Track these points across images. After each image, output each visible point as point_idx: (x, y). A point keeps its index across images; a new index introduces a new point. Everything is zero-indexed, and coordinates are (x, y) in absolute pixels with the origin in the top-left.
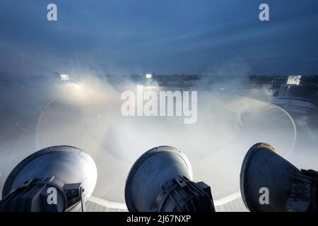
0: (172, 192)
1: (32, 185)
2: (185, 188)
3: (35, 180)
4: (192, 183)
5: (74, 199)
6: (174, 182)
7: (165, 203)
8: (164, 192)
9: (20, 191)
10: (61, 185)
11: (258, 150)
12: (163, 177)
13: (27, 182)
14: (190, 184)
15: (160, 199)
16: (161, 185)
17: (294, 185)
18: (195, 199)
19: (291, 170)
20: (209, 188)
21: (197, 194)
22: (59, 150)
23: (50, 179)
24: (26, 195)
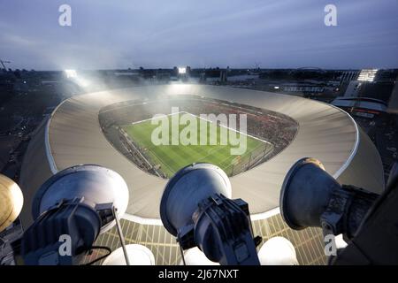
0: (208, 210)
1: (63, 206)
2: (221, 206)
3: (65, 202)
4: (228, 200)
5: (108, 218)
6: (211, 200)
7: (200, 220)
8: (200, 211)
9: (52, 212)
10: (93, 206)
11: (303, 166)
12: (199, 195)
13: (58, 204)
14: (226, 201)
15: (196, 216)
16: (197, 203)
17: (332, 200)
18: (230, 216)
19: (332, 186)
20: (247, 205)
21: (232, 211)
22: (83, 169)
23: (80, 200)
24: (59, 216)
